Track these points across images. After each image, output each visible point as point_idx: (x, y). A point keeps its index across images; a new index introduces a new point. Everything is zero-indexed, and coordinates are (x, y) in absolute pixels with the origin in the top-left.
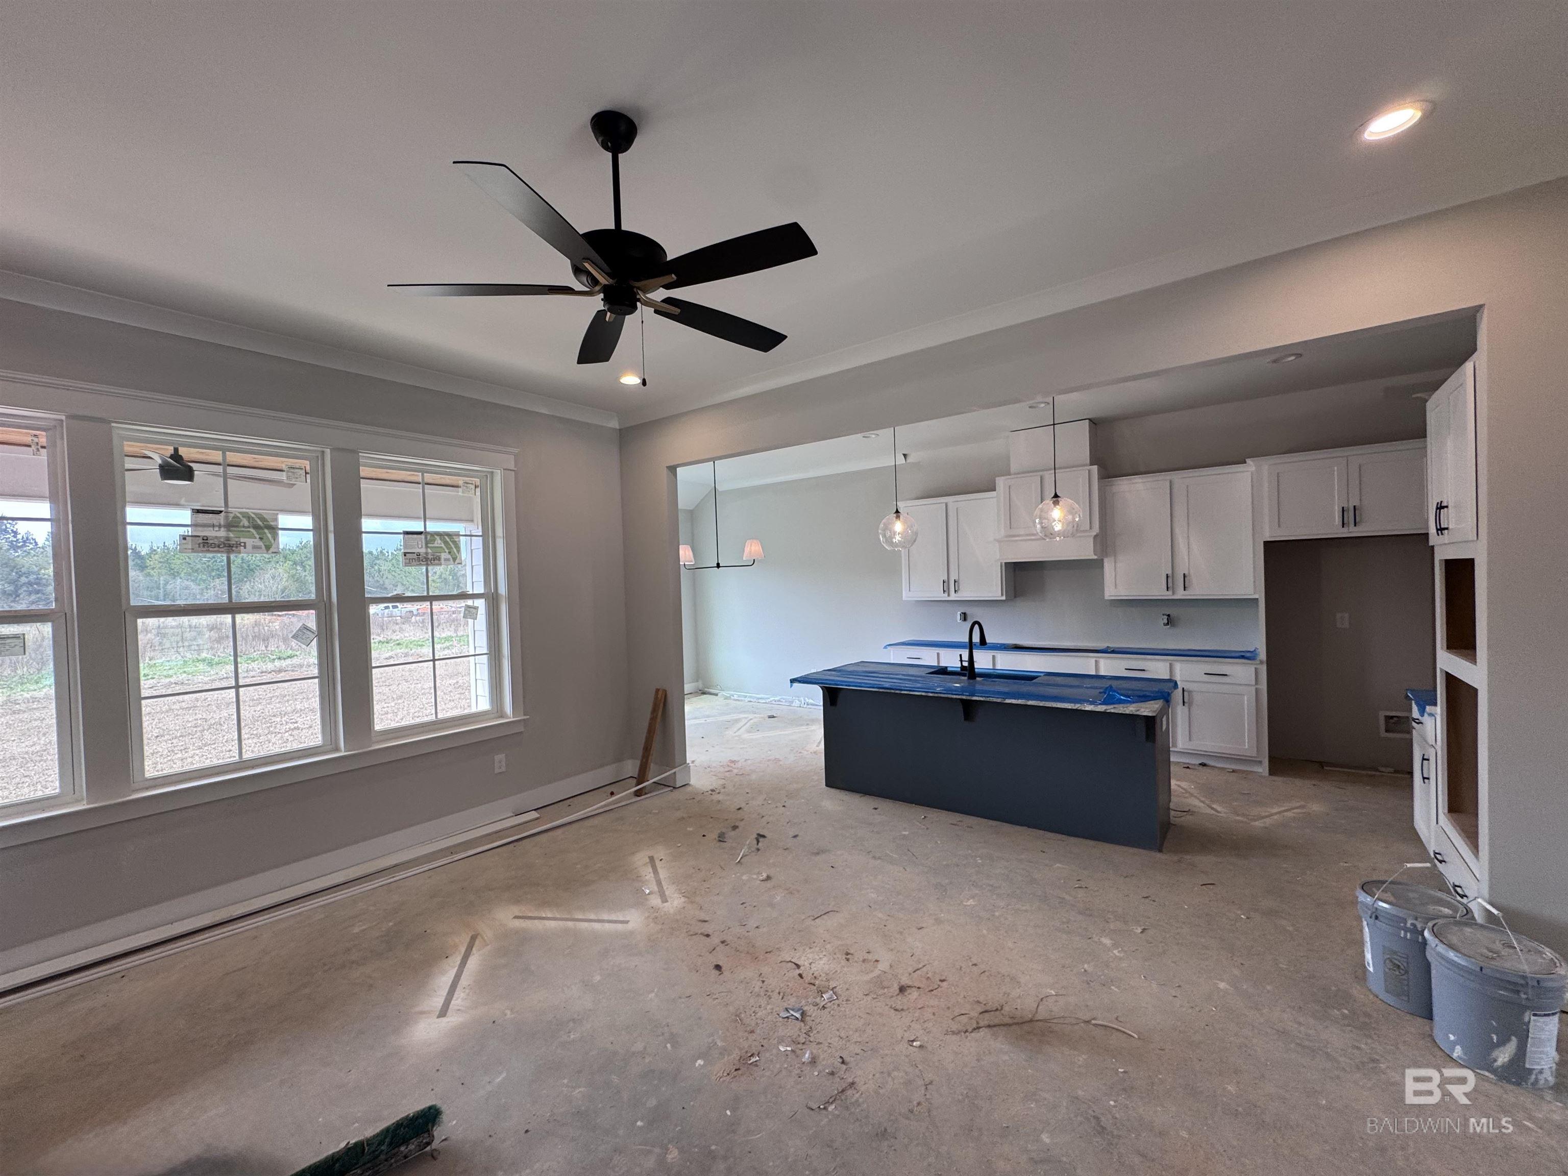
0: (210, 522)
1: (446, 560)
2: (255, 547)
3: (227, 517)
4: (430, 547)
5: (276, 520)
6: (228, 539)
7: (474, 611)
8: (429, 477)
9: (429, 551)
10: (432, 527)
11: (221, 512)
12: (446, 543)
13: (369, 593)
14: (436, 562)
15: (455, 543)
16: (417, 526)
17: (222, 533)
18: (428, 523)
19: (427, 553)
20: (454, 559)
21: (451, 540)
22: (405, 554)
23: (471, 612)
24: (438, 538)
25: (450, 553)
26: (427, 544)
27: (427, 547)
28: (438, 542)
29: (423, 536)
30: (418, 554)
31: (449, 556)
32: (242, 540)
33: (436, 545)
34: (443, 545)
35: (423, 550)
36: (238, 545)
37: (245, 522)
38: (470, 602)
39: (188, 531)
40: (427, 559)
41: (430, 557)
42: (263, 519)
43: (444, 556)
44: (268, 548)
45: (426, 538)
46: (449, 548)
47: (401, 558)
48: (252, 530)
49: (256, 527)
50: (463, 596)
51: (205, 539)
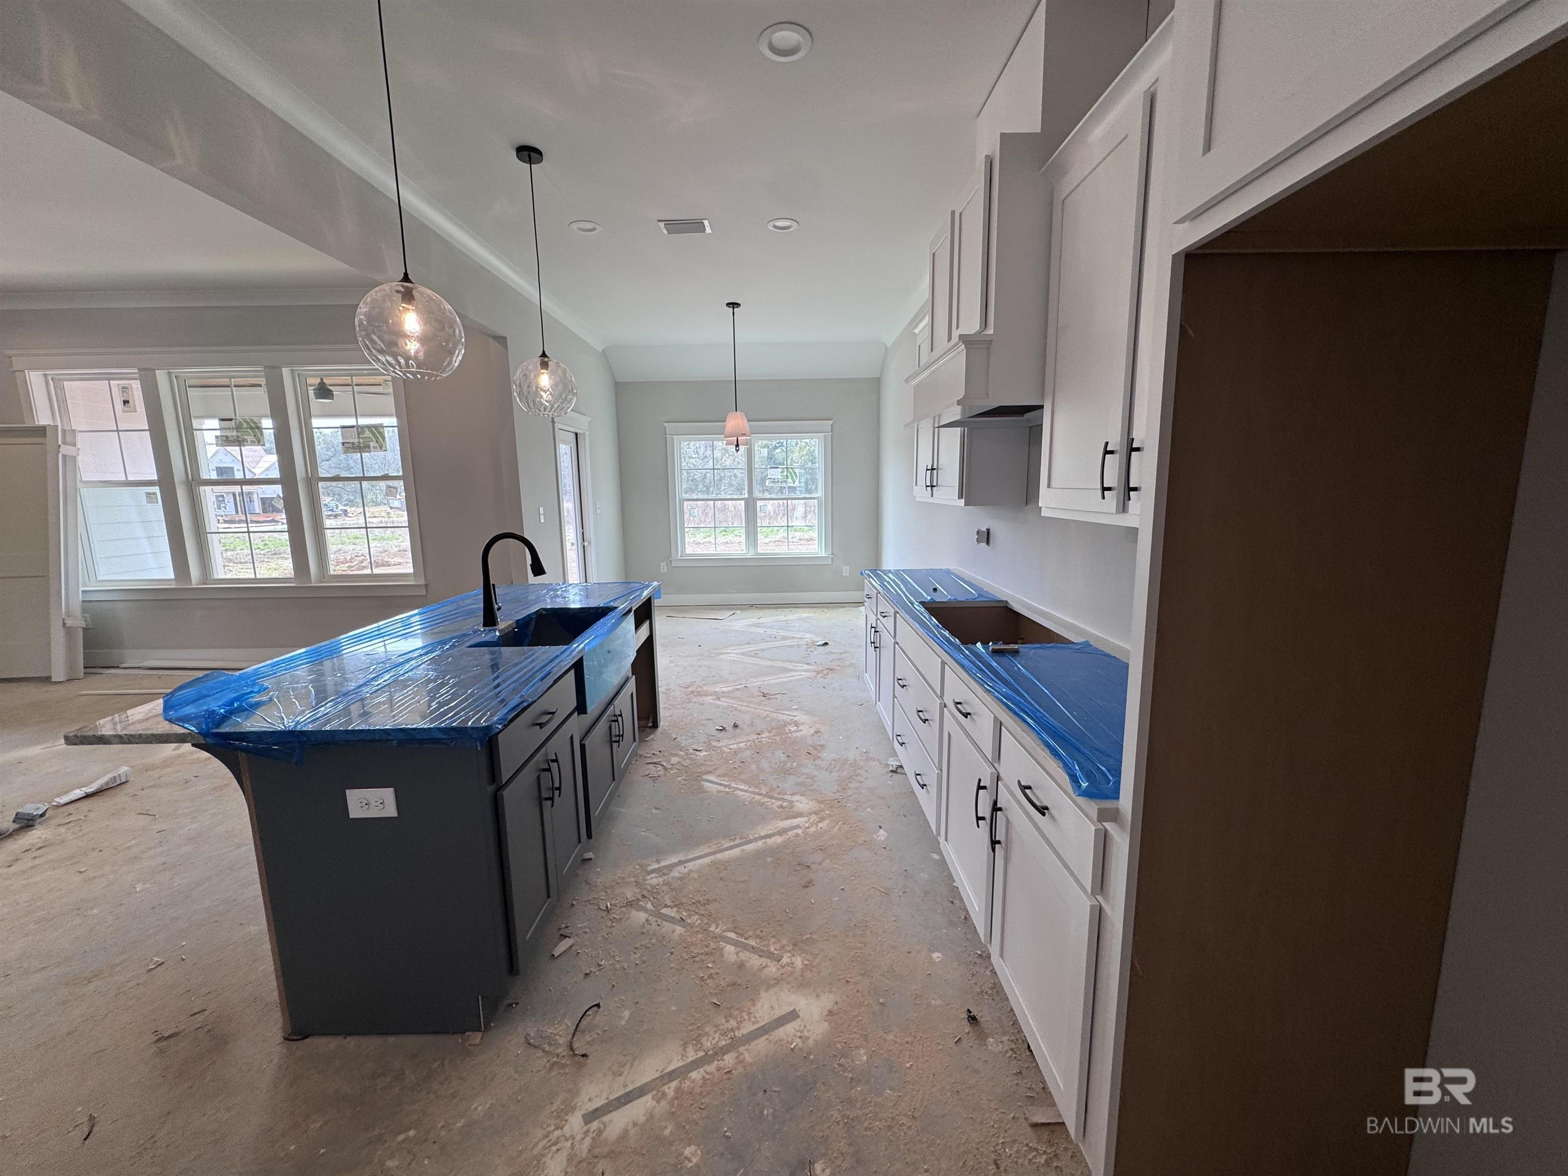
0: (227, 426)
1: (374, 448)
2: (253, 442)
3: (236, 422)
4: (362, 438)
5: (260, 423)
6: (238, 437)
7: (394, 490)
8: (356, 380)
9: (361, 440)
10: (363, 421)
11: (232, 419)
12: (373, 433)
13: (321, 472)
14: (367, 449)
15: (380, 433)
16: (351, 421)
17: (235, 433)
18: (359, 420)
19: (359, 443)
20: (381, 447)
21: (377, 430)
22: (343, 444)
23: (391, 491)
24: (366, 430)
25: (377, 442)
26: (358, 435)
27: (359, 438)
28: (367, 434)
29: (355, 429)
30: (353, 444)
31: (377, 445)
32: (245, 437)
33: (365, 436)
34: (371, 436)
35: (356, 440)
36: (244, 440)
37: (245, 425)
38: (390, 483)
39: (218, 433)
40: (360, 447)
41: (362, 445)
42: (255, 423)
43: (372, 444)
44: (259, 442)
45: (357, 430)
46: (377, 438)
47: (340, 446)
48: (249, 430)
49: (251, 428)
50: (386, 477)
51: (227, 437)
